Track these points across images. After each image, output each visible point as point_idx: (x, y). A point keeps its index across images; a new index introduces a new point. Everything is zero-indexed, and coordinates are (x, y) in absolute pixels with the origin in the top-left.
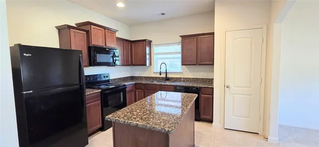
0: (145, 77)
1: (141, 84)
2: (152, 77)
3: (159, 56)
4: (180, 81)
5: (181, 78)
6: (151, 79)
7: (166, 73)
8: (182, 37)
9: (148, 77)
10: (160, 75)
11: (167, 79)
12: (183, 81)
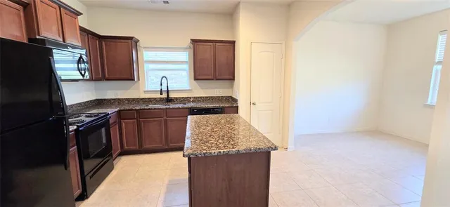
0: (127, 100)
1: (132, 110)
2: (142, 99)
3: (152, 66)
4: (189, 102)
5: (190, 98)
6: (141, 102)
7: (168, 91)
8: (194, 41)
9: (134, 99)
10: (161, 94)
11: (169, 100)
12: (193, 101)
